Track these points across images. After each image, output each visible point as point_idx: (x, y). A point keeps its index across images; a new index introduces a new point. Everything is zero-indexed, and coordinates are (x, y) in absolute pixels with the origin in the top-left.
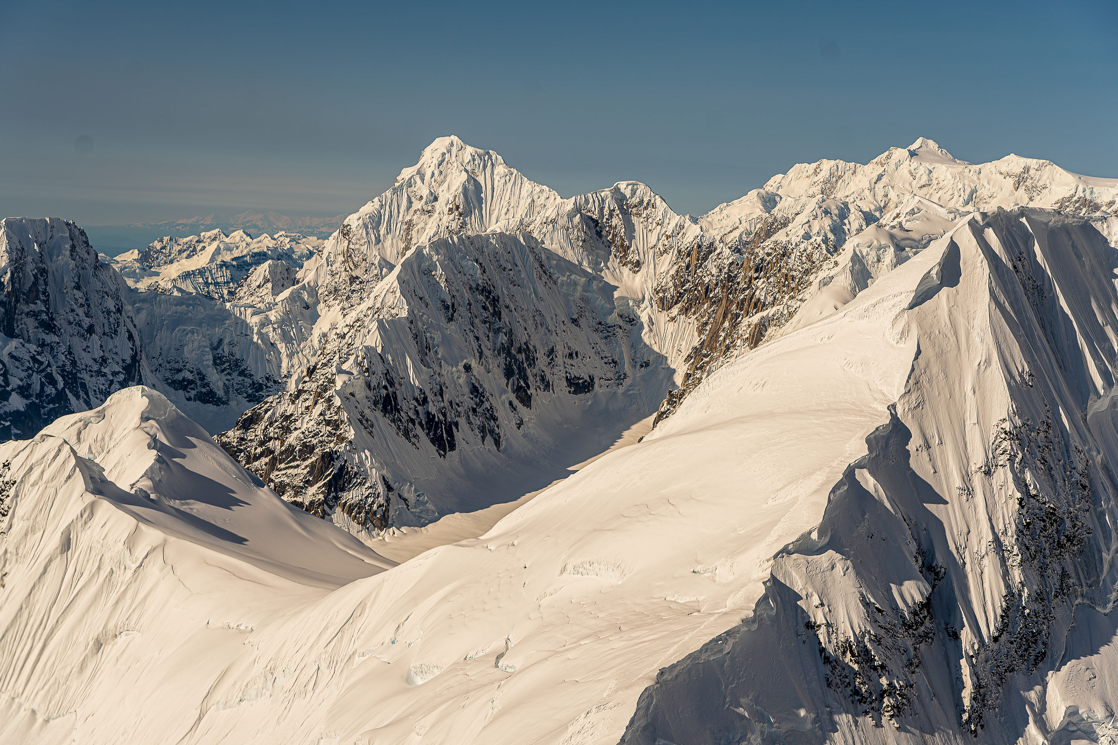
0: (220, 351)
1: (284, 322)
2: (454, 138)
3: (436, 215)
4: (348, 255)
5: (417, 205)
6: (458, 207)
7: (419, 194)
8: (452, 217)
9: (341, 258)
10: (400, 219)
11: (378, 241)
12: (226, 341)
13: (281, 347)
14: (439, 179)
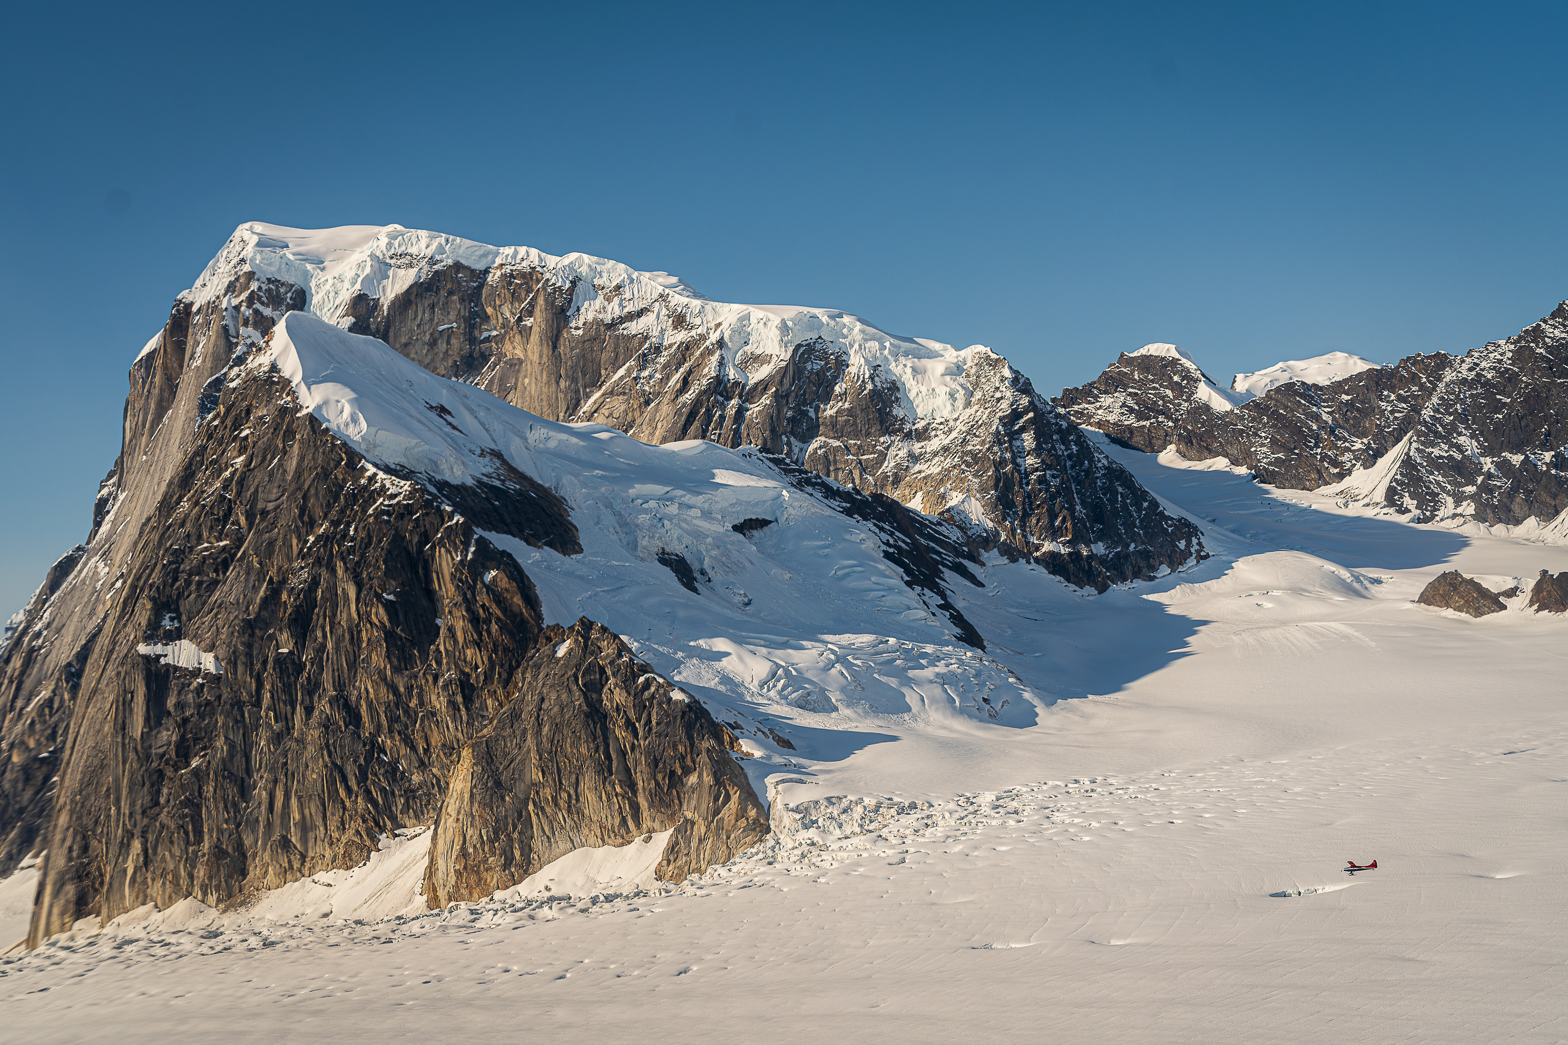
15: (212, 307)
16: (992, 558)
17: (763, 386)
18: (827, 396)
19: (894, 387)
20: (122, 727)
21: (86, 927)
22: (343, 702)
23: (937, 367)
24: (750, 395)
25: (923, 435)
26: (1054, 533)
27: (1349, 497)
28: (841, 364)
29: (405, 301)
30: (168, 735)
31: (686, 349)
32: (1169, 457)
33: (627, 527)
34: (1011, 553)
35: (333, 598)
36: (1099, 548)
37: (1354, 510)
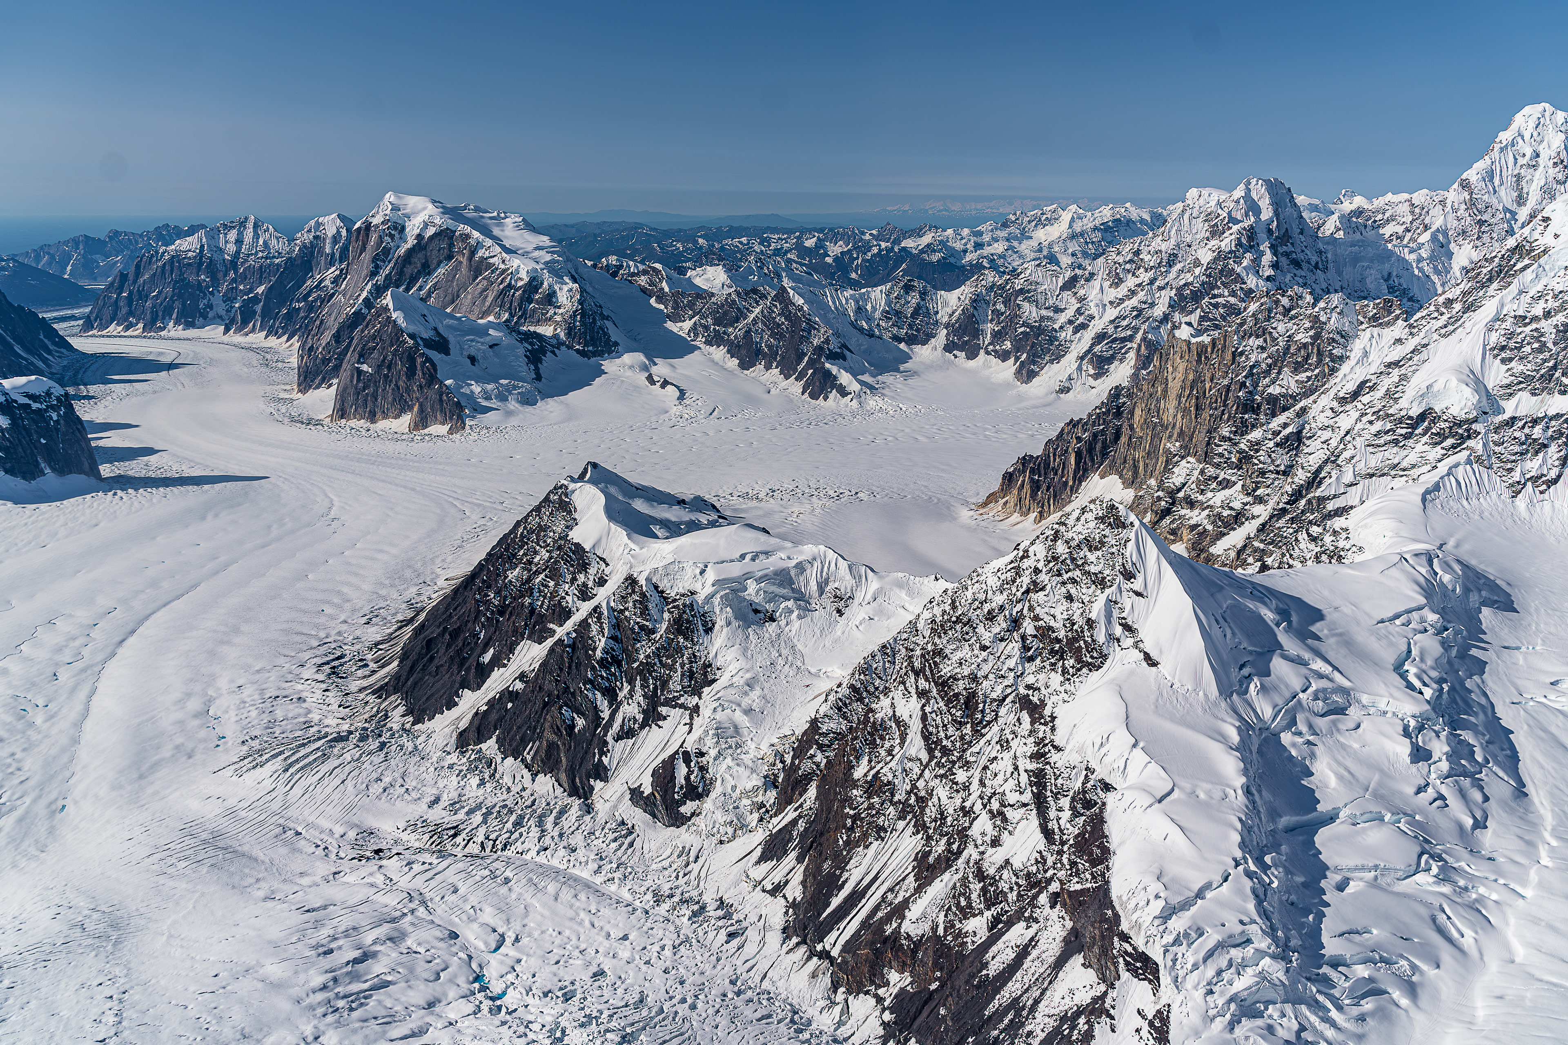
0: (1391, 282)
1: (1432, 258)
2: (1547, 105)
3: (1541, 169)
4: (1471, 204)
5: (1521, 161)
6: (1562, 161)
7: (1521, 152)
8: (1557, 169)
9: (1463, 207)
10: (1510, 172)
11: (1495, 192)
12: (1394, 274)
13: (1435, 278)
14: (1538, 139)
15: (377, 226)
16: (563, 348)
17: (520, 287)
18: (537, 292)
19: (555, 292)
20: (352, 381)
21: (343, 421)
22: (396, 385)
23: (565, 288)
24: (517, 290)
25: (559, 307)
26: (579, 344)
27: (681, 329)
28: (542, 283)
29: (432, 238)
30: (361, 385)
31: (504, 271)
32: (653, 301)
33: (462, 349)
34: (569, 347)
35: (396, 364)
36: (591, 348)
37: (681, 333)
